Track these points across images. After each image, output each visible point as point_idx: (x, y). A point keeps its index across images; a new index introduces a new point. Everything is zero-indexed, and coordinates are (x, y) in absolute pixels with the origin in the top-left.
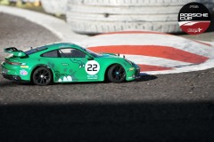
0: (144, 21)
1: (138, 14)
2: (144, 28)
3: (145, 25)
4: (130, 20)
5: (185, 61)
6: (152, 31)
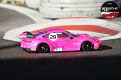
0: (83, 11)
1: (80, 8)
2: (83, 15)
3: (84, 13)
4: (75, 11)
5: (106, 33)
6: (88, 17)
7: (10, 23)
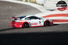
7: (28, 13)
